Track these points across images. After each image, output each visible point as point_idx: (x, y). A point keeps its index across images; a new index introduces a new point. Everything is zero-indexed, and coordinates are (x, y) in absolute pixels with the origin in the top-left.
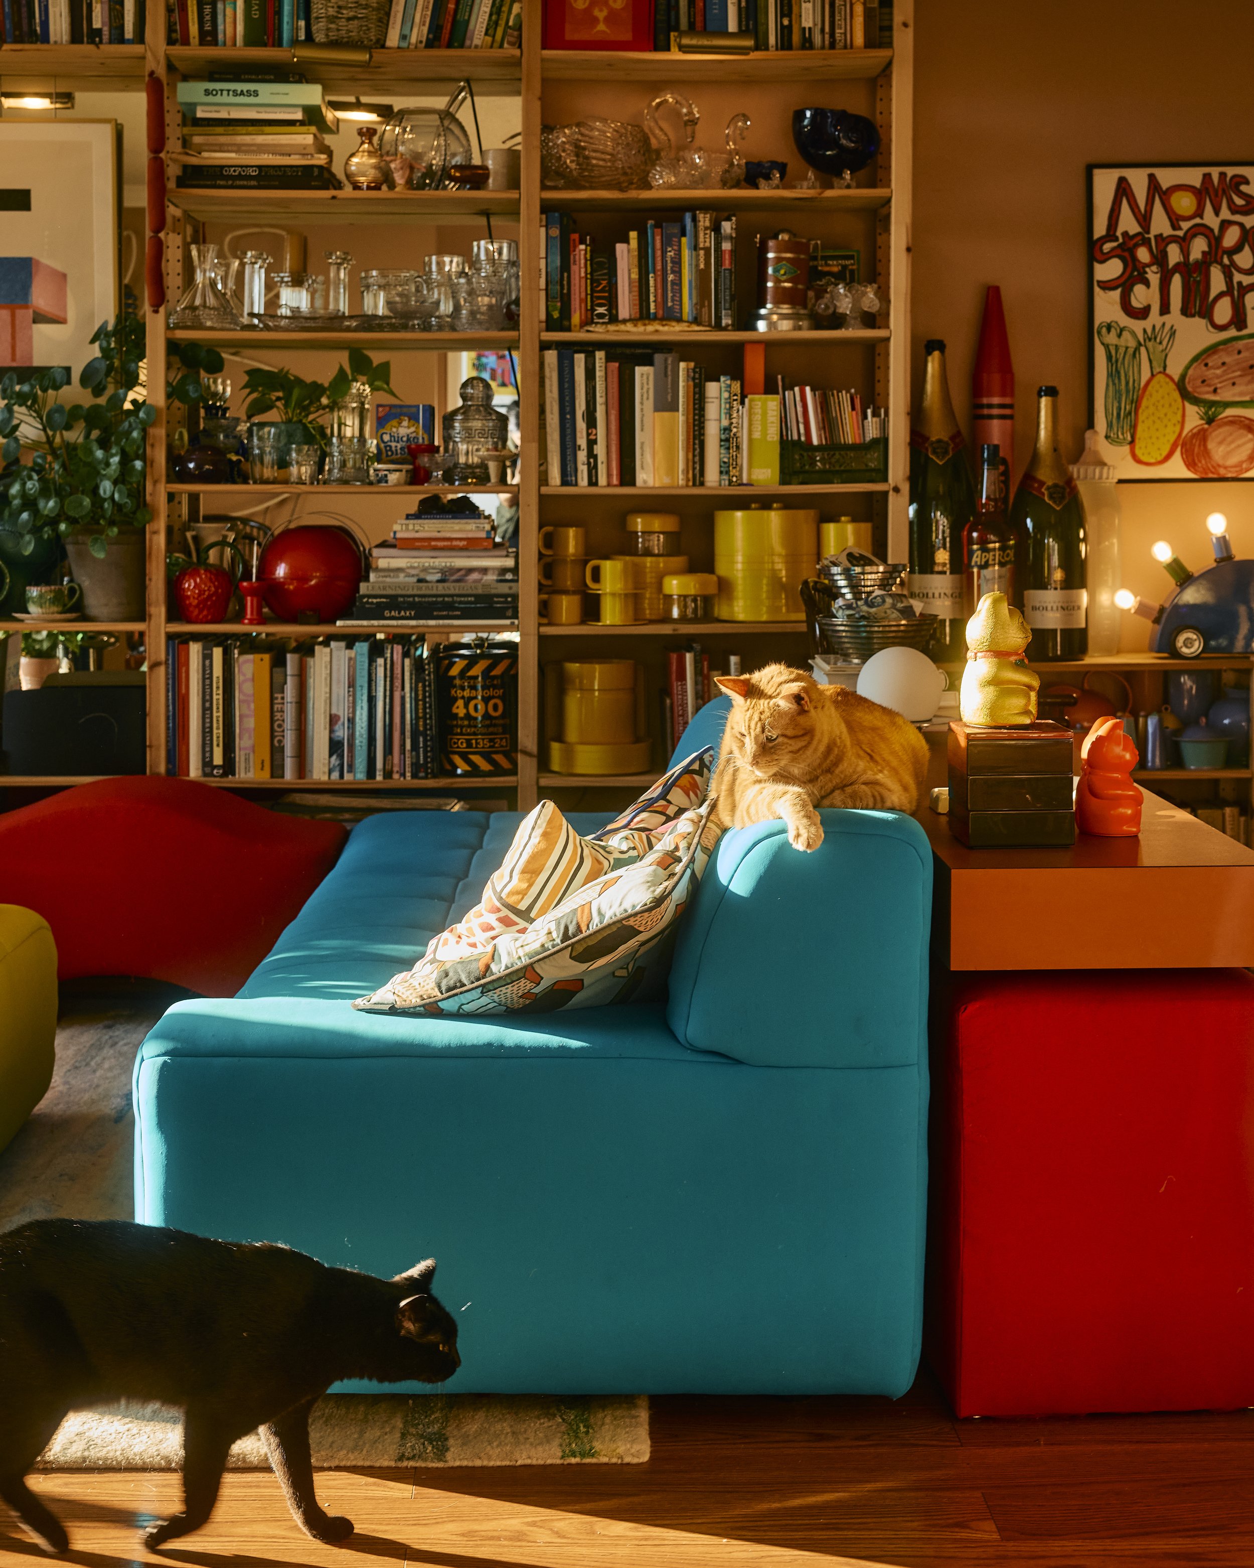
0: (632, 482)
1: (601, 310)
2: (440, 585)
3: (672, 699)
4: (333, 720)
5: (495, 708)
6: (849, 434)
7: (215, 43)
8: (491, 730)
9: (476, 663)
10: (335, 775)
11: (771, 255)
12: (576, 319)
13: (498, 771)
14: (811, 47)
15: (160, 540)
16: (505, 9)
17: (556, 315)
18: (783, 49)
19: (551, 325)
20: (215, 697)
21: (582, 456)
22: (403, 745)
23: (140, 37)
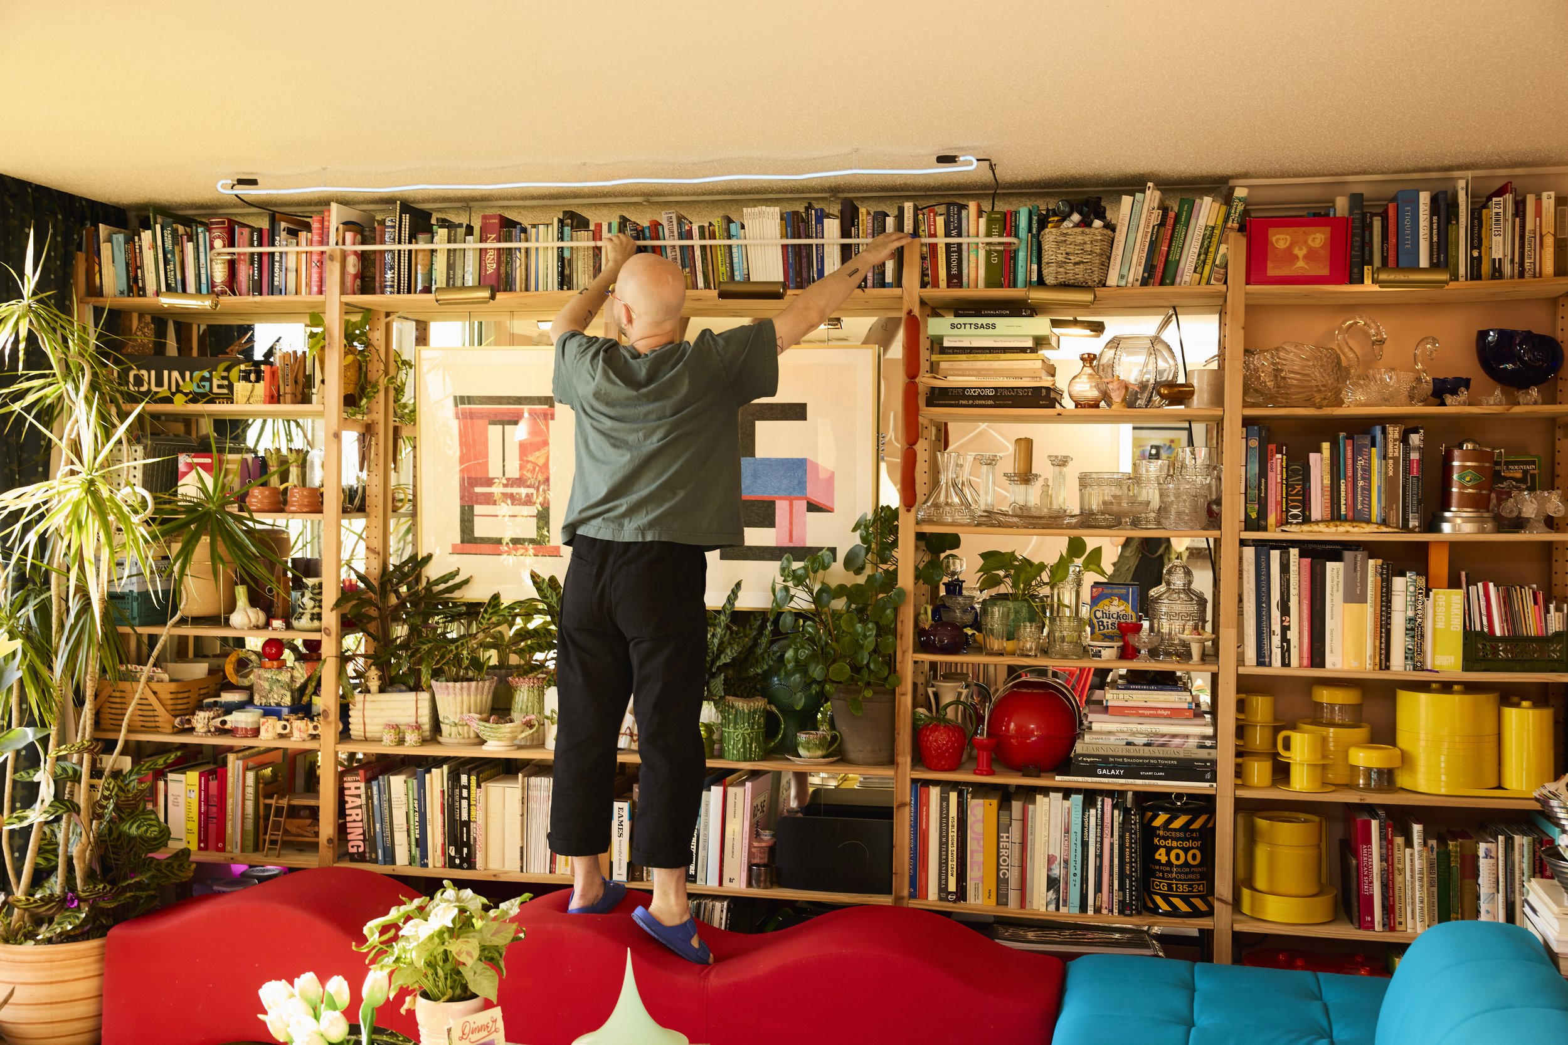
0: (1322, 665)
1: (1295, 511)
2: (1147, 748)
3: (1358, 860)
4: (1051, 860)
5: (1194, 857)
6: (1531, 627)
7: (960, 285)
8: (1190, 876)
9: (1177, 818)
10: (1052, 907)
11: (1456, 463)
12: (1272, 519)
13: (1196, 913)
14: (1501, 277)
15: (908, 700)
16: (1212, 249)
17: (1254, 515)
18: (1472, 279)
19: (1249, 525)
20: (950, 834)
21: (1276, 640)
22: (1111, 885)
23: (898, 282)
